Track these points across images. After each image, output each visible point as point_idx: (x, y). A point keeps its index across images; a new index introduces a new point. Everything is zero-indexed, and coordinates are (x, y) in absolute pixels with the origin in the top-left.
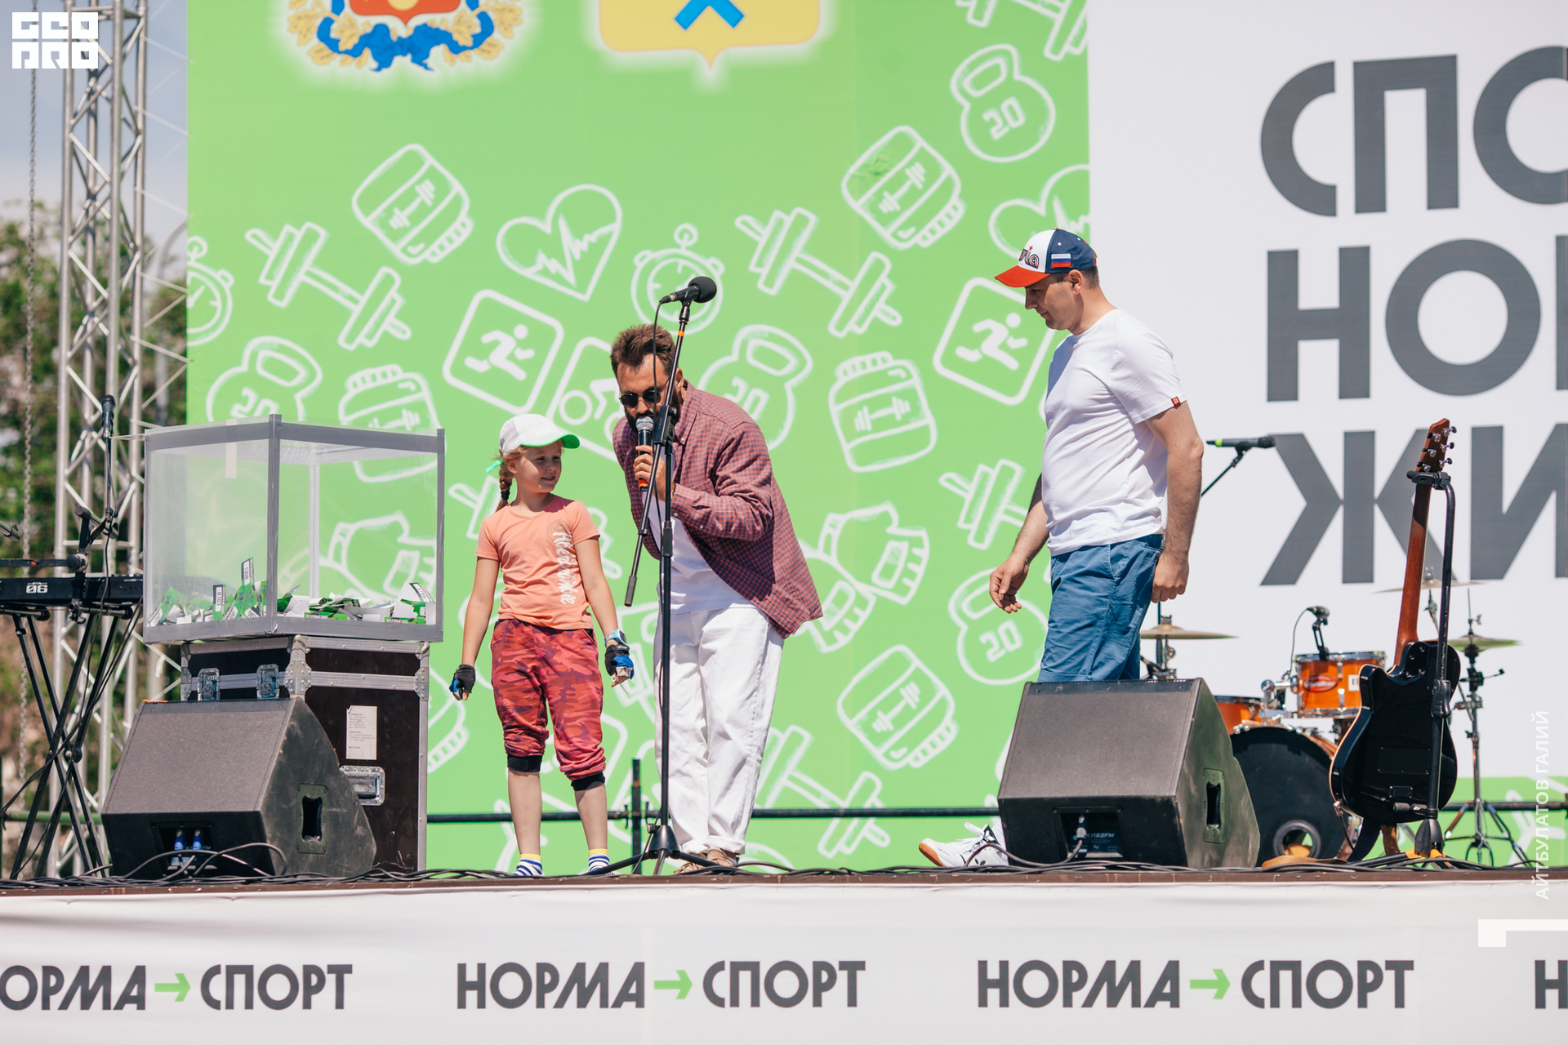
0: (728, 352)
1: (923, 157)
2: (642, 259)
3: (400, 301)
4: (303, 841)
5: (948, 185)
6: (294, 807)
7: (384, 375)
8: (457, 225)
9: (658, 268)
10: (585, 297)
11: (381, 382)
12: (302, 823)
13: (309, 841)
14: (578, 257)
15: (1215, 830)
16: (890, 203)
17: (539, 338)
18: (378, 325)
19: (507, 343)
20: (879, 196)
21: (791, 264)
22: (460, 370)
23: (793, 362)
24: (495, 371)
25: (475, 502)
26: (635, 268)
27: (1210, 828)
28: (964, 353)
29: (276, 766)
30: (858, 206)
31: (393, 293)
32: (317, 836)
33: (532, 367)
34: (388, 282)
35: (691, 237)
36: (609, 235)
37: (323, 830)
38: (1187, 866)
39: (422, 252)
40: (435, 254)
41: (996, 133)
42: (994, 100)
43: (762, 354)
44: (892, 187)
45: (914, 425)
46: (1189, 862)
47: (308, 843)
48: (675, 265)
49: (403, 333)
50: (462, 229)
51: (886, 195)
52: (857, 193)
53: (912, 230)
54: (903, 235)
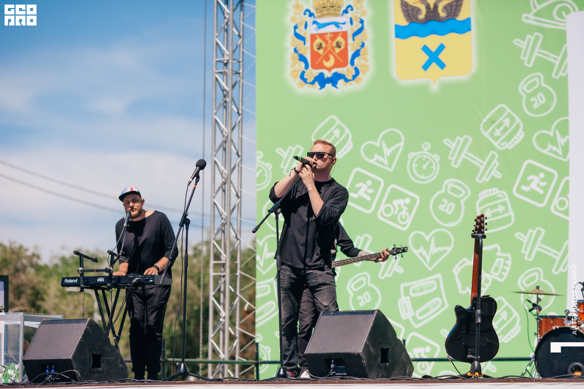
0: (441, 189)
1: (509, 115)
2: (411, 155)
5: (518, 126)
8: (347, 144)
9: (416, 159)
10: (391, 170)
14: (389, 155)
16: (498, 133)
19: (364, 187)
20: (494, 130)
21: (463, 156)
23: (464, 192)
24: (360, 198)
26: (408, 159)
28: (524, 188)
30: (486, 134)
33: (373, 196)
35: (428, 147)
36: (399, 147)
41: (536, 106)
42: (534, 94)
43: (453, 190)
44: (498, 127)
45: (506, 215)
48: (423, 157)
50: (349, 146)
51: (496, 130)
52: (486, 129)
53: (505, 143)
54: (502, 144)
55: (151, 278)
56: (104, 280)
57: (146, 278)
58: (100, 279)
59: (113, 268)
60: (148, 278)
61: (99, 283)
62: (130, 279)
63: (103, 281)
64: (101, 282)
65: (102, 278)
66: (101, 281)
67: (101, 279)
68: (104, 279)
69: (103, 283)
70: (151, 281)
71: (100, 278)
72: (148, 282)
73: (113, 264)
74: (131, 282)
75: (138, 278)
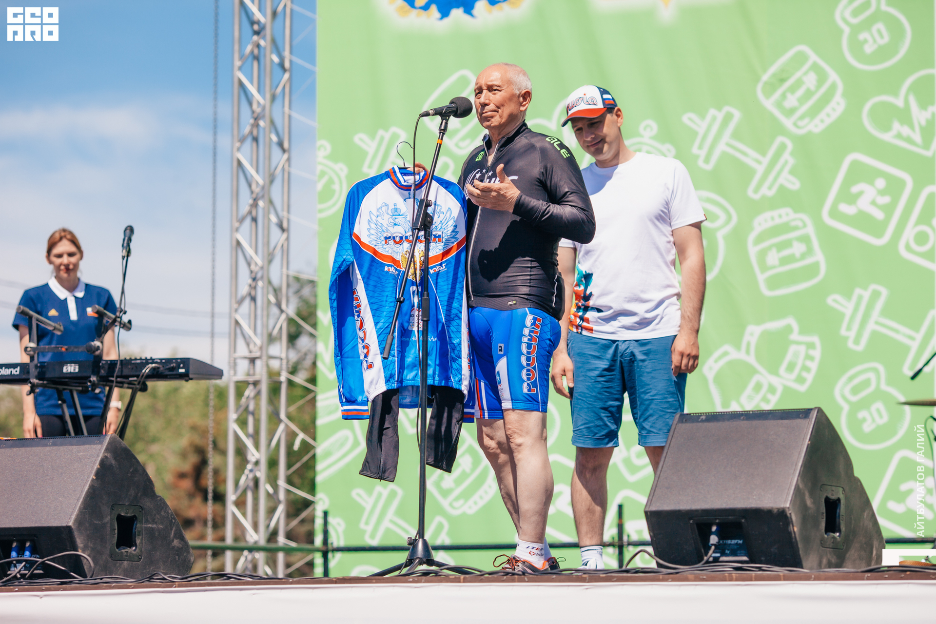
4: (117, 550)
6: (107, 523)
12: (116, 535)
13: (123, 551)
15: (834, 538)
27: (828, 536)
29: (89, 489)
32: (133, 546)
37: (138, 542)
38: (802, 568)
46: (804, 564)
47: (122, 553)
51: (789, 95)
52: (768, 94)
53: (806, 120)
54: (800, 123)
55: (182, 365)
56: (79, 368)
57: (172, 365)
58: (69, 368)
59: (102, 342)
60: (174, 365)
61: (68, 376)
62: (136, 367)
63: (77, 370)
64: (71, 373)
65: (73, 365)
66: (72, 371)
67: (72, 368)
68: (77, 367)
69: (75, 375)
70: (182, 371)
71: (69, 365)
72: (174, 373)
73: (103, 335)
74: (137, 373)
75: (154, 365)
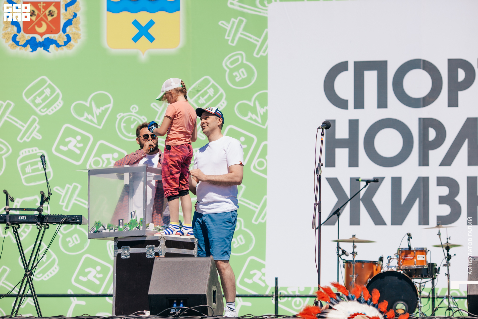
1: (213, 86)
2: (119, 116)
3: (38, 127)
5: (221, 95)
7: (33, 151)
8: (58, 103)
9: (125, 119)
10: (100, 128)
11: (31, 153)
14: (98, 114)
16: (202, 100)
17: (85, 140)
18: (31, 134)
19: (74, 141)
20: (199, 98)
22: (57, 149)
24: (70, 151)
25: (62, 193)
26: (117, 118)
30: (191, 101)
31: (36, 124)
33: (82, 150)
34: (34, 120)
35: (136, 109)
36: (108, 108)
39: (46, 111)
40: (50, 112)
41: (237, 79)
44: (203, 95)
48: (131, 118)
49: (39, 137)
50: (59, 104)
56: (26, 218)
57: (73, 218)
62: (55, 218)
64: (22, 220)
67: (23, 218)
70: (78, 221)
71: (21, 216)
72: (74, 222)
